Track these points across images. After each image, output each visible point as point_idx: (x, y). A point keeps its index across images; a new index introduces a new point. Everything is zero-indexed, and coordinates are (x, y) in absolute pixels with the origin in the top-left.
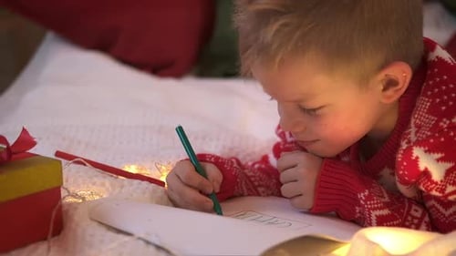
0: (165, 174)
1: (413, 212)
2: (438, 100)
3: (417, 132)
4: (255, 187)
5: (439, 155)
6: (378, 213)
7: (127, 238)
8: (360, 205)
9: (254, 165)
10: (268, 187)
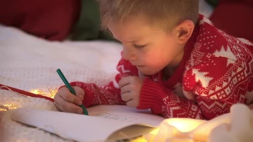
0: (54, 95)
1: (193, 109)
2: (205, 44)
3: (194, 61)
4: (106, 100)
5: (206, 73)
6: (174, 108)
7: (33, 129)
8: (164, 105)
9: (105, 88)
10: (113, 99)
